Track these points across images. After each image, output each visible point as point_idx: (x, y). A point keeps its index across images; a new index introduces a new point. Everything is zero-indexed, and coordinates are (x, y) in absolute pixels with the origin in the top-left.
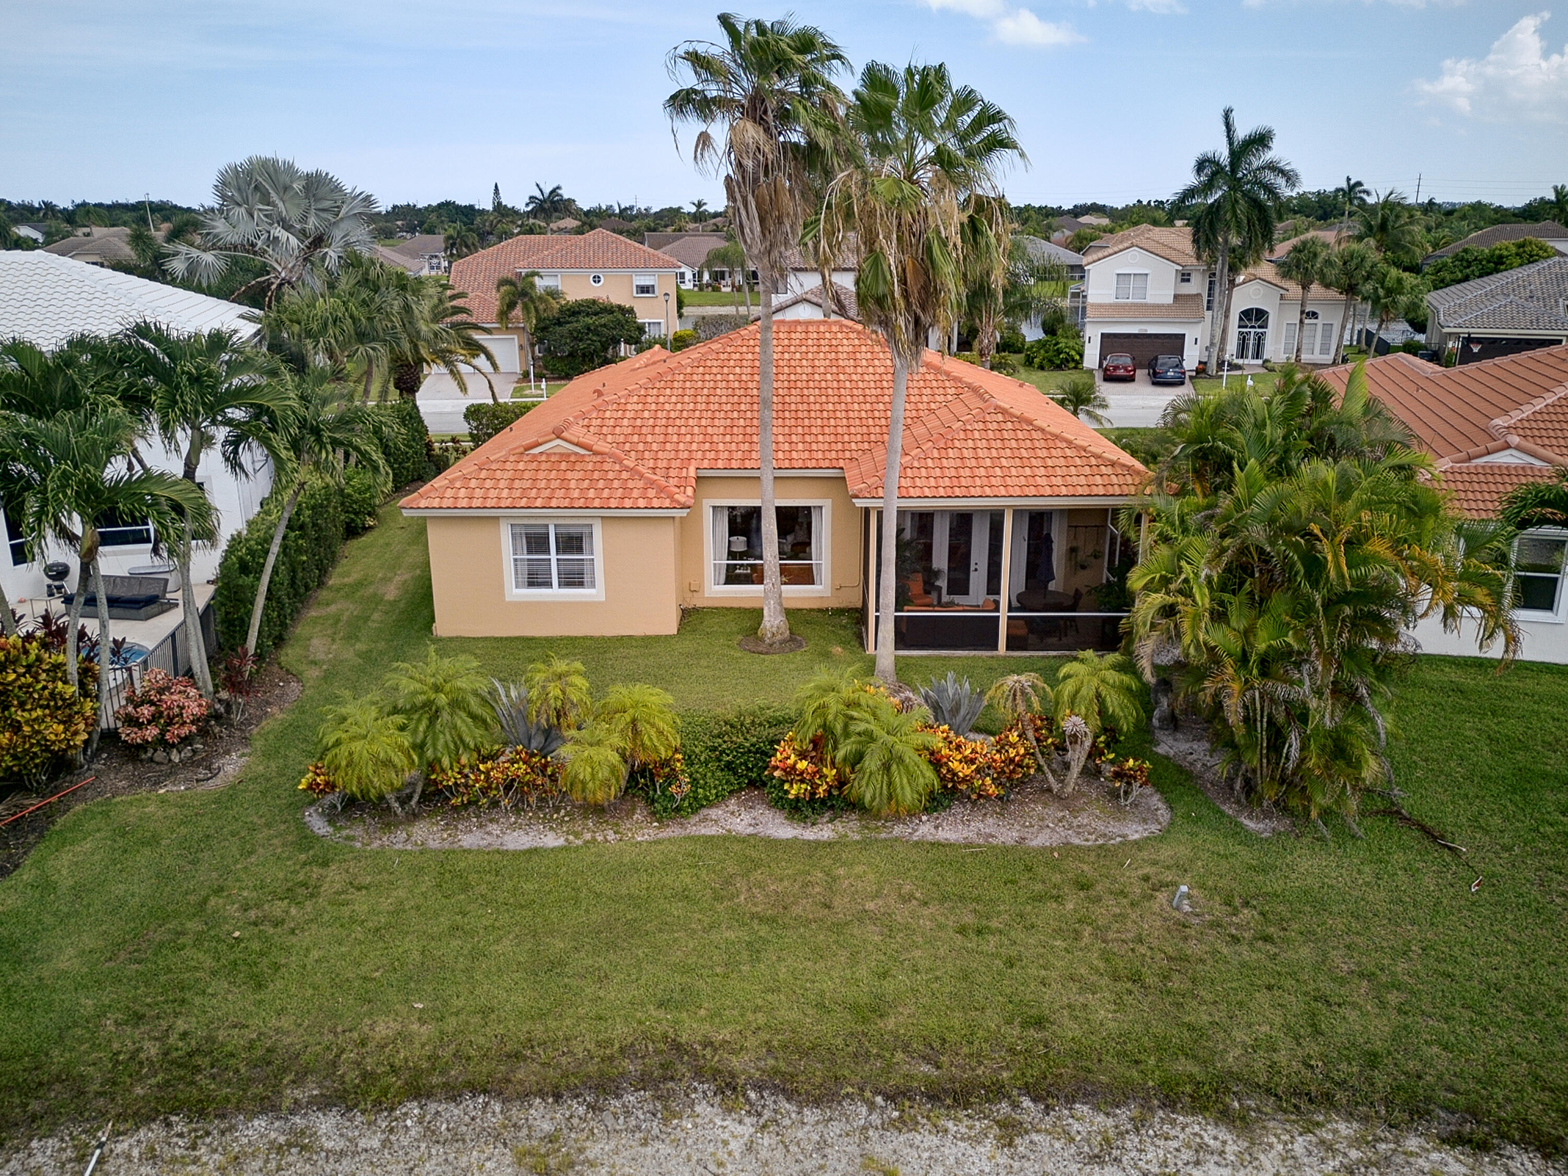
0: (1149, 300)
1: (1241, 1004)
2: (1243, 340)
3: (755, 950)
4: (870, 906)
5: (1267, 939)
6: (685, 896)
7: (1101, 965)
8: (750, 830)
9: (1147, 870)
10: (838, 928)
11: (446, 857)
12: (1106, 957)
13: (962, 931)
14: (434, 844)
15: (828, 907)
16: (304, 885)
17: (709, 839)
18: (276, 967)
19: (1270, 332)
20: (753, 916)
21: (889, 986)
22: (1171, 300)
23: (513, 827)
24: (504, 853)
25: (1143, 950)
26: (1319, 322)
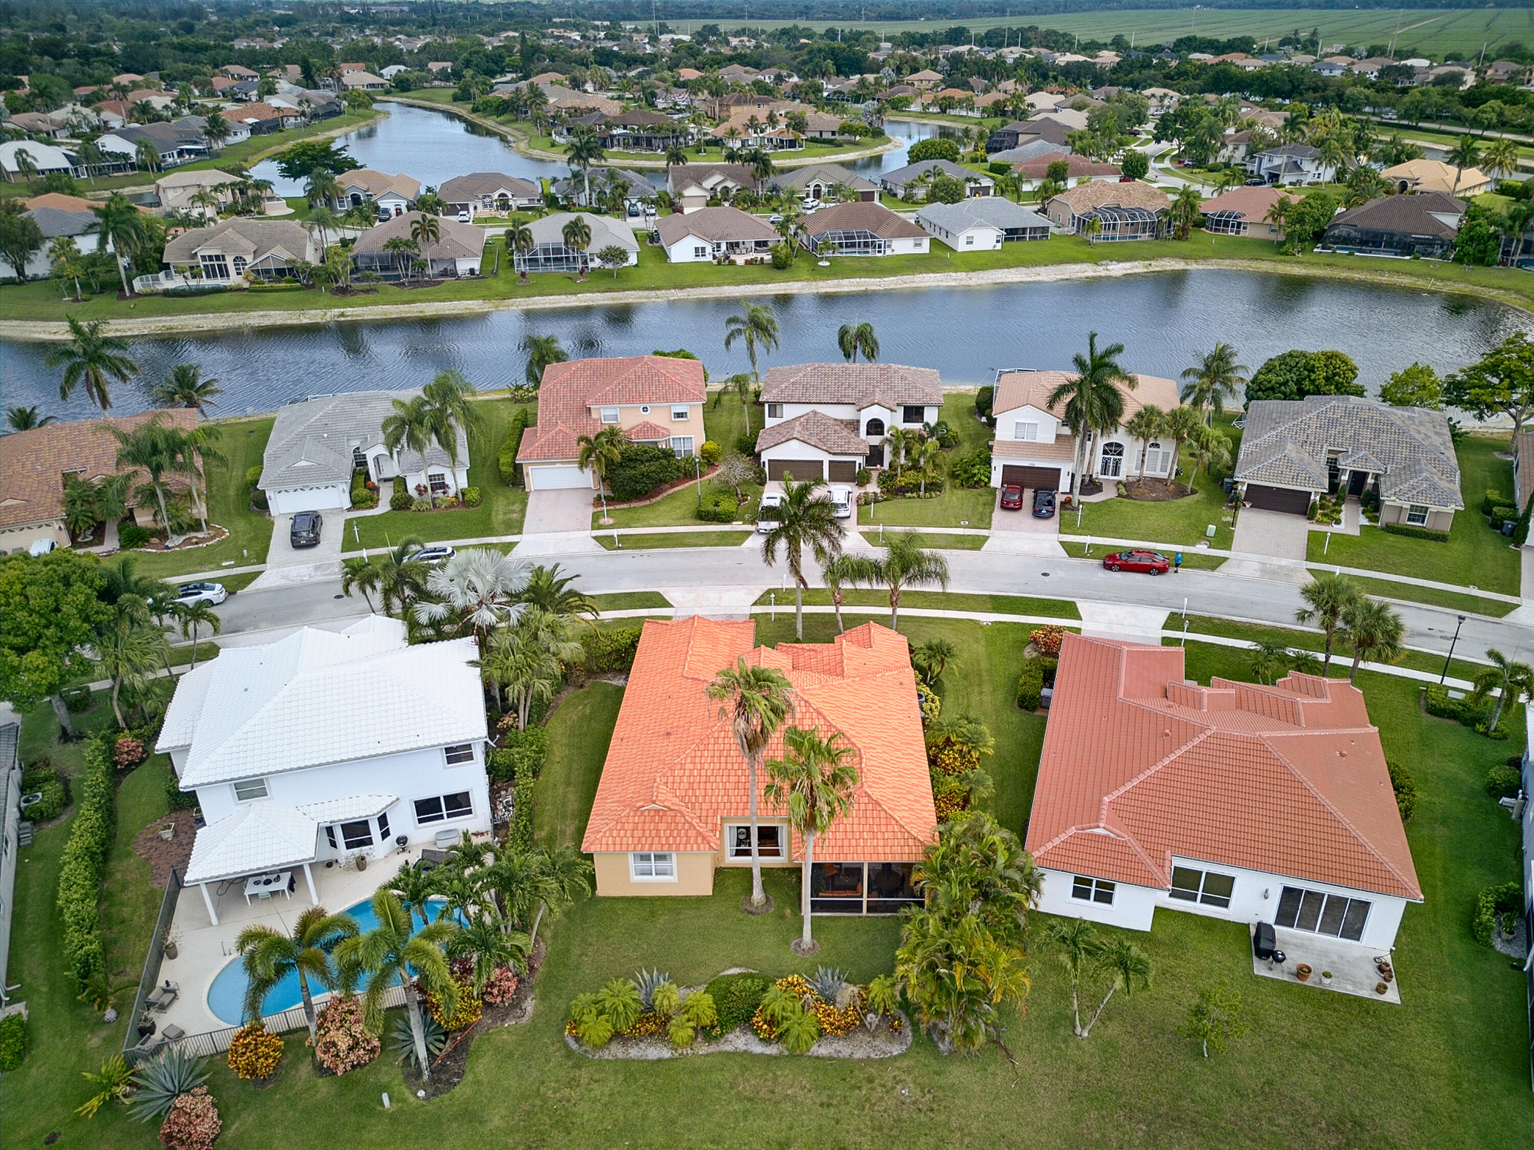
0: (1038, 441)
1: (914, 1143)
2: (1105, 464)
3: (745, 1114)
4: (789, 1092)
5: (932, 1110)
6: (719, 1086)
7: (869, 1123)
8: (744, 1048)
9: (896, 1073)
10: (777, 1103)
11: (627, 1062)
12: (872, 1119)
13: (822, 1105)
14: (620, 1056)
15: (773, 1093)
16: (573, 1079)
17: (728, 1053)
18: (573, 1123)
19: (1124, 458)
20: (746, 1098)
21: (793, 1133)
22: (1052, 441)
23: (650, 1044)
24: (648, 1061)
25: (886, 1115)
26: (1160, 450)
